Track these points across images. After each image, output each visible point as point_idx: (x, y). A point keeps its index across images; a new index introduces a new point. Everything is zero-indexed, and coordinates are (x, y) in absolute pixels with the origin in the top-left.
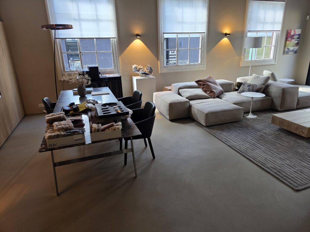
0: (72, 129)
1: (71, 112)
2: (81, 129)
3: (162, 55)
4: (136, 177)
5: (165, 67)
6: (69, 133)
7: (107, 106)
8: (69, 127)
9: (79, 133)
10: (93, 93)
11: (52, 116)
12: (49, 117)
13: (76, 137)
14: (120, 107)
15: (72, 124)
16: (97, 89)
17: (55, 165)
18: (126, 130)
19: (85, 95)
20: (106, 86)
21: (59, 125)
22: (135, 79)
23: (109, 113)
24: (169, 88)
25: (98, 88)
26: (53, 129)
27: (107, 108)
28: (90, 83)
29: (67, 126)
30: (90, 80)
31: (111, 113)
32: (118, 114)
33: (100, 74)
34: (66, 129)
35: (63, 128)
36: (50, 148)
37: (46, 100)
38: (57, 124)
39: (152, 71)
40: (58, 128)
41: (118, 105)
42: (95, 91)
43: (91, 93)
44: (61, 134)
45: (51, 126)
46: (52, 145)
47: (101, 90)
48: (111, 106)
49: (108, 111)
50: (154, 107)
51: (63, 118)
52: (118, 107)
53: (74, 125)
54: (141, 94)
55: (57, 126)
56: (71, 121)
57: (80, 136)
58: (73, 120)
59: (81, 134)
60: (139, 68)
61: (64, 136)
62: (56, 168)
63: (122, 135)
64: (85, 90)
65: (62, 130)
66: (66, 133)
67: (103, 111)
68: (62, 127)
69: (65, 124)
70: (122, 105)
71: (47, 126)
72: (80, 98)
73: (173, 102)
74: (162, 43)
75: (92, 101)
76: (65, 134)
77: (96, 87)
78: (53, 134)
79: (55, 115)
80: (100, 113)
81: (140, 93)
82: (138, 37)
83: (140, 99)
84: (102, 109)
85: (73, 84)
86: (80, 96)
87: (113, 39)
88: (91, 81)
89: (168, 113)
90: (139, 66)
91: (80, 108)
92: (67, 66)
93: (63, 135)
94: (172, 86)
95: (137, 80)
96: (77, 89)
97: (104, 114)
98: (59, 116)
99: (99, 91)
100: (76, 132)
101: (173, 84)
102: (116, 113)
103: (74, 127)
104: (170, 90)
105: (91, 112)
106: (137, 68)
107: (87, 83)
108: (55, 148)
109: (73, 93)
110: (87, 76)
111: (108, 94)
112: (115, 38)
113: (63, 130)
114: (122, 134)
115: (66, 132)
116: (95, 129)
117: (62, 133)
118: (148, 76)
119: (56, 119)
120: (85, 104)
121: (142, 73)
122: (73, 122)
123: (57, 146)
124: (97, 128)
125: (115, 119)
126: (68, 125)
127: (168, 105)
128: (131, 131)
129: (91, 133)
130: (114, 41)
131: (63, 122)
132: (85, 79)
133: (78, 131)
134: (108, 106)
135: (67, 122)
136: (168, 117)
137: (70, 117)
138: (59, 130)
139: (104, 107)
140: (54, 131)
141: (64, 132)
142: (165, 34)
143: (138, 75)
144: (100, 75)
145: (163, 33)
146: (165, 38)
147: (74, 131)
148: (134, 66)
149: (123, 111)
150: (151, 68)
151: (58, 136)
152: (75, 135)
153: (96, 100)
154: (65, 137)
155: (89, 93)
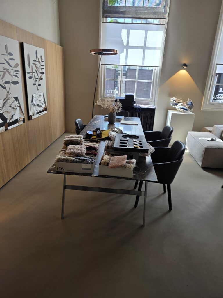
0: (83, 156)
1: (94, 137)
2: (91, 158)
3: (209, 90)
4: (143, 226)
5: (210, 104)
6: (78, 160)
7: (127, 138)
8: (81, 154)
9: (88, 162)
10: (122, 122)
11: (72, 137)
12: (68, 138)
13: (84, 166)
14: (140, 141)
15: (85, 150)
16: (127, 118)
17: (65, 187)
18: (141, 171)
19: (114, 122)
20: (138, 117)
21: (73, 149)
22: (171, 113)
23: (126, 146)
24: (210, 129)
25: (130, 117)
26: (66, 152)
27: (126, 141)
28: (120, 111)
29: (79, 151)
30: (121, 107)
31: (128, 147)
32: (135, 150)
33: (135, 103)
34: (77, 155)
35: (75, 153)
36: (58, 171)
37: (78, 121)
38: (71, 147)
39: (193, 107)
40: (69, 152)
41: (139, 139)
42: (125, 119)
43: (120, 121)
44: (70, 159)
45: (66, 148)
46: (60, 169)
47: (131, 119)
48: (132, 139)
49: (126, 143)
50: (183, 148)
51: (79, 142)
52: (138, 142)
53: (87, 152)
54: (172, 131)
55: (70, 149)
56: (85, 147)
57: (88, 166)
58: (88, 146)
59: (89, 163)
60: (178, 102)
61: (73, 161)
62: (66, 190)
63: (134, 176)
64: (115, 117)
65: (73, 155)
66: (75, 160)
67: (121, 143)
68: (74, 151)
69: (78, 149)
70: (144, 140)
71: (63, 147)
72: (109, 124)
73: (211, 147)
74: (212, 75)
75: (117, 130)
76: (73, 160)
77: (128, 117)
78: (63, 157)
79: (74, 138)
80: (117, 145)
81: (171, 129)
82: (185, 67)
83: (170, 136)
84: (121, 140)
85: (104, 109)
86: (109, 123)
87: (157, 68)
88: (122, 109)
89: (201, 158)
90: (178, 100)
91: (104, 134)
92: (106, 92)
93: (71, 160)
94: (214, 127)
95: (173, 114)
96: (107, 115)
97: (120, 146)
98: (76, 140)
99: (129, 120)
100: (85, 160)
101: (216, 126)
102: (133, 148)
103: (86, 154)
104: (210, 132)
105: (109, 141)
106: (175, 102)
107: (118, 111)
108: (62, 172)
109: (104, 119)
110: (119, 103)
111: (137, 125)
112: (159, 67)
113: (75, 154)
114: (135, 174)
115: (75, 157)
116: (105, 162)
117: (72, 158)
118: (187, 112)
119: (73, 142)
120: (109, 132)
121: (180, 108)
122: (87, 148)
123: (65, 171)
124: (107, 161)
125: (131, 155)
126: (81, 150)
127: (204, 149)
128: (146, 173)
129: (100, 165)
130: (157, 71)
131: (77, 147)
132: (117, 106)
133: (87, 160)
134: (129, 138)
135: (81, 147)
136: (200, 164)
137: (88, 142)
138: (71, 154)
139: (124, 138)
140: (66, 154)
141: (74, 158)
142: (218, 65)
143: (175, 109)
144: (135, 105)
145: (217, 64)
146: (217, 74)
147: (84, 158)
148: (172, 99)
149: (142, 147)
150: (192, 103)
151: (67, 160)
152: (83, 163)
153: (121, 130)
154: (73, 163)
155: (119, 120)
